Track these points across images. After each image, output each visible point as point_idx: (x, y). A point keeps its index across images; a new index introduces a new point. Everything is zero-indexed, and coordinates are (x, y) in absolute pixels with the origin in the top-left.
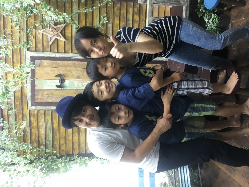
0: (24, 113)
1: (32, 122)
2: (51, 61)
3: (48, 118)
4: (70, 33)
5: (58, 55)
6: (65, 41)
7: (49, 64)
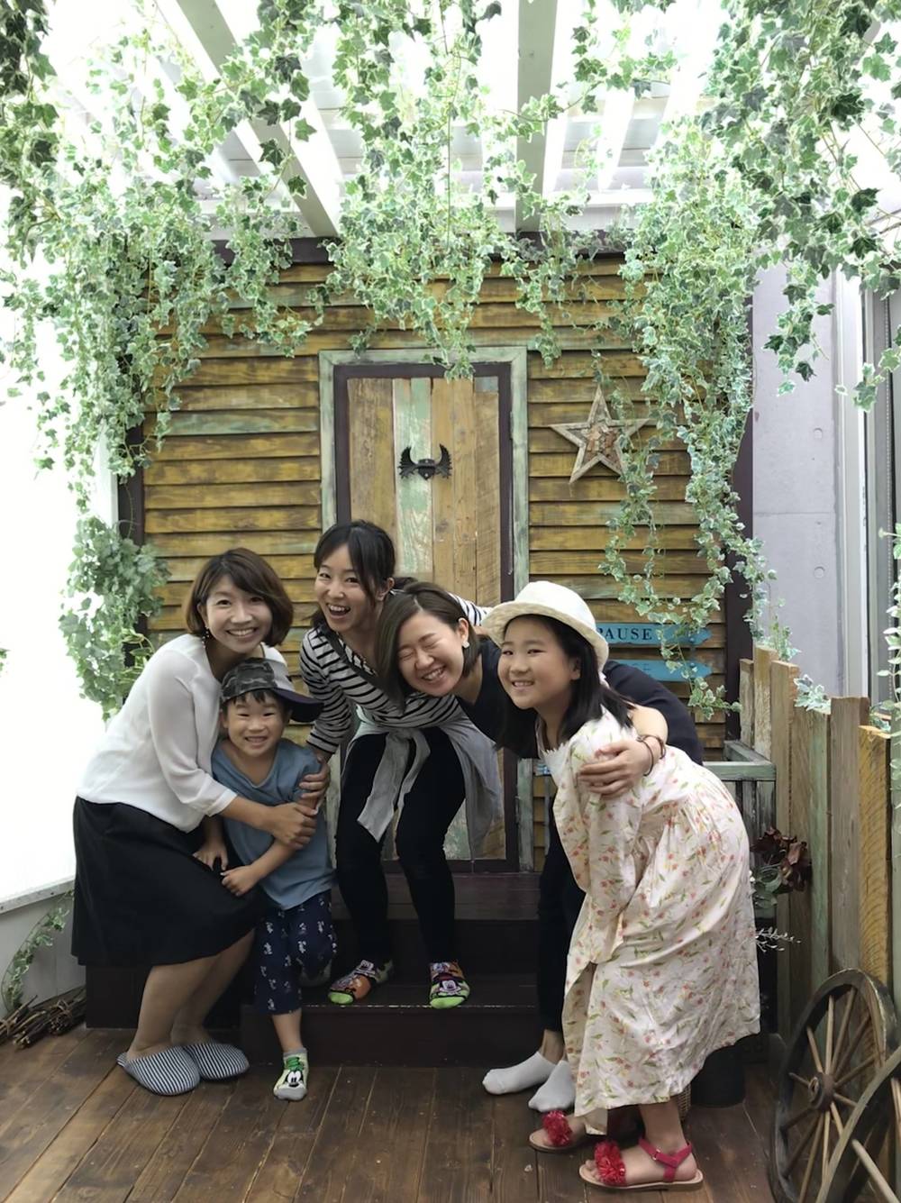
1: (273, 366)
2: (497, 431)
3: (287, 419)
4: (599, 495)
5: (519, 454)
6: (572, 480)
7: (488, 425)
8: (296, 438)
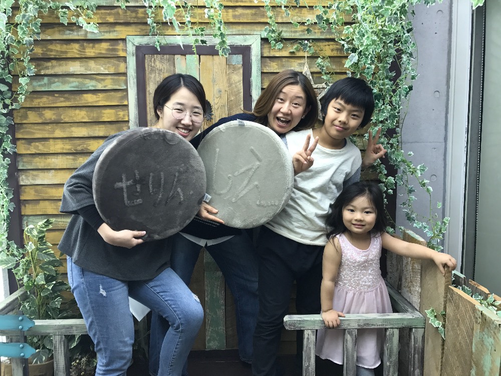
0: (118, 28)
1: (97, 46)
2: (242, 90)
3: (106, 81)
7: (236, 86)
8: (112, 93)
